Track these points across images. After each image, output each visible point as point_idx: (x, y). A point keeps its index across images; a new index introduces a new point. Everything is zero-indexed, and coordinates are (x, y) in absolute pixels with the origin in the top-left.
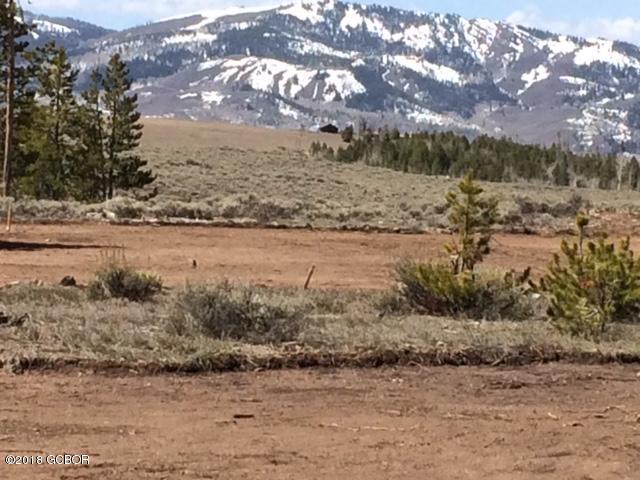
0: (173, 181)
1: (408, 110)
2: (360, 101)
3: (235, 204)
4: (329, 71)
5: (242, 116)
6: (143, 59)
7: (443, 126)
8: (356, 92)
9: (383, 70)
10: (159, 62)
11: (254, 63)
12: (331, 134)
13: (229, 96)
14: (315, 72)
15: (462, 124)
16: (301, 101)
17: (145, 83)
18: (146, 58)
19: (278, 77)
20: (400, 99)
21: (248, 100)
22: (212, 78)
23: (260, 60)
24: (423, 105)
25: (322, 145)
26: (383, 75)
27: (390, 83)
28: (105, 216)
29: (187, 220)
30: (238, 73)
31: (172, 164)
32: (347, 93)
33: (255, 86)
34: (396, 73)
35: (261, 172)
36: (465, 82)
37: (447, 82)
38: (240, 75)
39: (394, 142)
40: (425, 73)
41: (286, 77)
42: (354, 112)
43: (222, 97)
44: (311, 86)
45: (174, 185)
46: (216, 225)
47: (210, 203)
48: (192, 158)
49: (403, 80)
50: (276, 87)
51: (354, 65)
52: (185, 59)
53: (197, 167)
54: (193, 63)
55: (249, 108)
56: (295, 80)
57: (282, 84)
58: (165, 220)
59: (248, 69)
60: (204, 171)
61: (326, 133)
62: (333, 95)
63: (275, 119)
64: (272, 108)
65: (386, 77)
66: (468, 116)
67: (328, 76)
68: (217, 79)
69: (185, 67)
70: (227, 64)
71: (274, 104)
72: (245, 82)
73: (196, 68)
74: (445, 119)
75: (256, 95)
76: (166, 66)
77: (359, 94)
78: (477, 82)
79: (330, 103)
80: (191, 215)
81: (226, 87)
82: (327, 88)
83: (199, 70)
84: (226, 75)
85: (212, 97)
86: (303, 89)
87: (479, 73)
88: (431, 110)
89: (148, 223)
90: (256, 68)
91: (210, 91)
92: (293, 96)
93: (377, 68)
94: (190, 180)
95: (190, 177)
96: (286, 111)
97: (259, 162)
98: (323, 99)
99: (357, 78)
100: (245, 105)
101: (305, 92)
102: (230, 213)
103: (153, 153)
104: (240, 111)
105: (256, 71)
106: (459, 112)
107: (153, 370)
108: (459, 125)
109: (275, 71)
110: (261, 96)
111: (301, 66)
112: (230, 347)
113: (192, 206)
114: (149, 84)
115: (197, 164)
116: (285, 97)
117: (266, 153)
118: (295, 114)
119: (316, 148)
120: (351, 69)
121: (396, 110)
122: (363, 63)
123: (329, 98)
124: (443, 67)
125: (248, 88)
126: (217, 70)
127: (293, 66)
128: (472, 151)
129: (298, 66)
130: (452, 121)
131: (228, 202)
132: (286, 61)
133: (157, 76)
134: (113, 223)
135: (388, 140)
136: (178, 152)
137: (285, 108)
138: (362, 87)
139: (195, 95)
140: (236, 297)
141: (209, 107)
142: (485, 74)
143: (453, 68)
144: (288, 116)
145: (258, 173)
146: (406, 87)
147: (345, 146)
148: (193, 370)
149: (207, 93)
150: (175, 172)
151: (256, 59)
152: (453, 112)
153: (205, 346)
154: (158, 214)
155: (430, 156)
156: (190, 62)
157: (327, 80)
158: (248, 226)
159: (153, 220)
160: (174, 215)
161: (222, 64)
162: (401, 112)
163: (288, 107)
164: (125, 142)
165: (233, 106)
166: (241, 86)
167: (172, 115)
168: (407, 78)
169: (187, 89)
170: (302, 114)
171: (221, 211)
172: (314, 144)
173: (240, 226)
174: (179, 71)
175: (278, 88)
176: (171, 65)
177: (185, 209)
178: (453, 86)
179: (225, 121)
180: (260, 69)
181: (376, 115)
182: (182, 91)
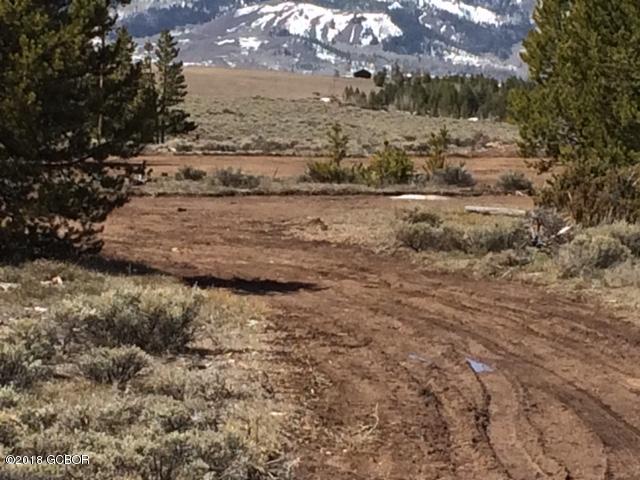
0: (212, 128)
1: (445, 52)
2: (397, 43)
3: (250, 142)
4: (365, 15)
5: (279, 60)
6: (180, 6)
7: (480, 67)
8: (393, 35)
9: (419, 13)
10: (196, 9)
11: (290, 8)
12: (364, 79)
13: (266, 42)
14: (352, 16)
15: (498, 65)
16: (339, 46)
17: (183, 30)
18: (183, 5)
19: (315, 21)
20: (437, 42)
21: (285, 45)
22: (249, 24)
23: (297, 4)
24: (459, 46)
25: (354, 90)
26: (420, 18)
27: (427, 25)
28: (169, 150)
29: (219, 152)
30: (275, 18)
31: (211, 113)
32: (384, 36)
33: (292, 31)
34: (432, 16)
35: (287, 118)
36: (501, 23)
37: (484, 23)
38: (277, 21)
39: (424, 85)
40: (461, 14)
41: (323, 22)
42: (392, 55)
43: (259, 43)
44: (348, 30)
45: (212, 131)
46: (238, 155)
47: (235, 142)
48: (228, 108)
49: (439, 23)
50: (313, 32)
51: (390, 8)
52: (222, 5)
53: (232, 116)
54: (230, 9)
55: (287, 53)
56: (332, 24)
57: (319, 28)
58: (206, 151)
59: (285, 15)
60: (238, 119)
61: (360, 79)
62: (370, 38)
63: (312, 63)
64: (309, 52)
65: (423, 19)
66: (505, 57)
67: (364, 19)
68: (254, 25)
69: (222, 13)
70: (263, 10)
71: (311, 49)
72: (282, 27)
73: (233, 14)
74: (481, 60)
75: (293, 40)
76: (204, 13)
77: (396, 37)
78: (513, 23)
79: (367, 46)
80: (223, 149)
81: (263, 33)
82: (364, 31)
83: (236, 16)
84: (263, 21)
85: (250, 43)
86: (340, 33)
87: (515, 14)
88: (468, 51)
89: (196, 154)
90: (293, 13)
91: (247, 37)
92: (330, 40)
93: (413, 11)
94: (226, 127)
95: (226, 124)
96: (323, 55)
97: (288, 109)
98: (360, 43)
99: (393, 21)
100: (283, 51)
101: (342, 36)
102: (247, 147)
103: (194, 104)
104: (278, 57)
105: (293, 16)
106: (496, 54)
107: (204, 195)
108: (496, 66)
109: (312, 16)
110: (299, 40)
111: (338, 10)
112: (231, 188)
113: (224, 143)
114: (187, 31)
115: (232, 113)
116: (323, 41)
117: (293, 101)
118: (332, 58)
119: (349, 92)
120: (387, 12)
121: (433, 53)
122: (400, 6)
123: (366, 41)
124: (479, 8)
125: (285, 33)
126: (255, 16)
127: (329, 10)
128: (500, 93)
129: (335, 11)
130: (489, 61)
131: (245, 141)
132: (322, 6)
133: (195, 23)
134: (175, 154)
135: (419, 83)
136: (216, 102)
137: (322, 52)
138: (399, 30)
139: (233, 41)
140: (235, 172)
141: (247, 53)
142: (522, 14)
143: (489, 9)
144: (326, 61)
145: (284, 120)
146: (443, 29)
147: (377, 90)
148: (218, 196)
149: (245, 39)
150: (213, 120)
151: (292, 4)
152: (489, 54)
153: (222, 188)
154: (202, 149)
155: (459, 99)
156: (227, 8)
157: (363, 23)
158: (257, 155)
159: (200, 152)
160: (212, 149)
161: (259, 9)
162: (437, 54)
163: (325, 51)
164: (174, 98)
165: (271, 51)
166: (278, 31)
167: (210, 62)
168: (444, 20)
169: (224, 35)
170: (339, 58)
171: (241, 146)
172: (347, 88)
173: (252, 155)
174: (216, 18)
175: (315, 33)
176: (208, 12)
177: (218, 146)
178: (490, 27)
179: (263, 66)
180: (297, 14)
181: (412, 58)
182: (219, 38)
